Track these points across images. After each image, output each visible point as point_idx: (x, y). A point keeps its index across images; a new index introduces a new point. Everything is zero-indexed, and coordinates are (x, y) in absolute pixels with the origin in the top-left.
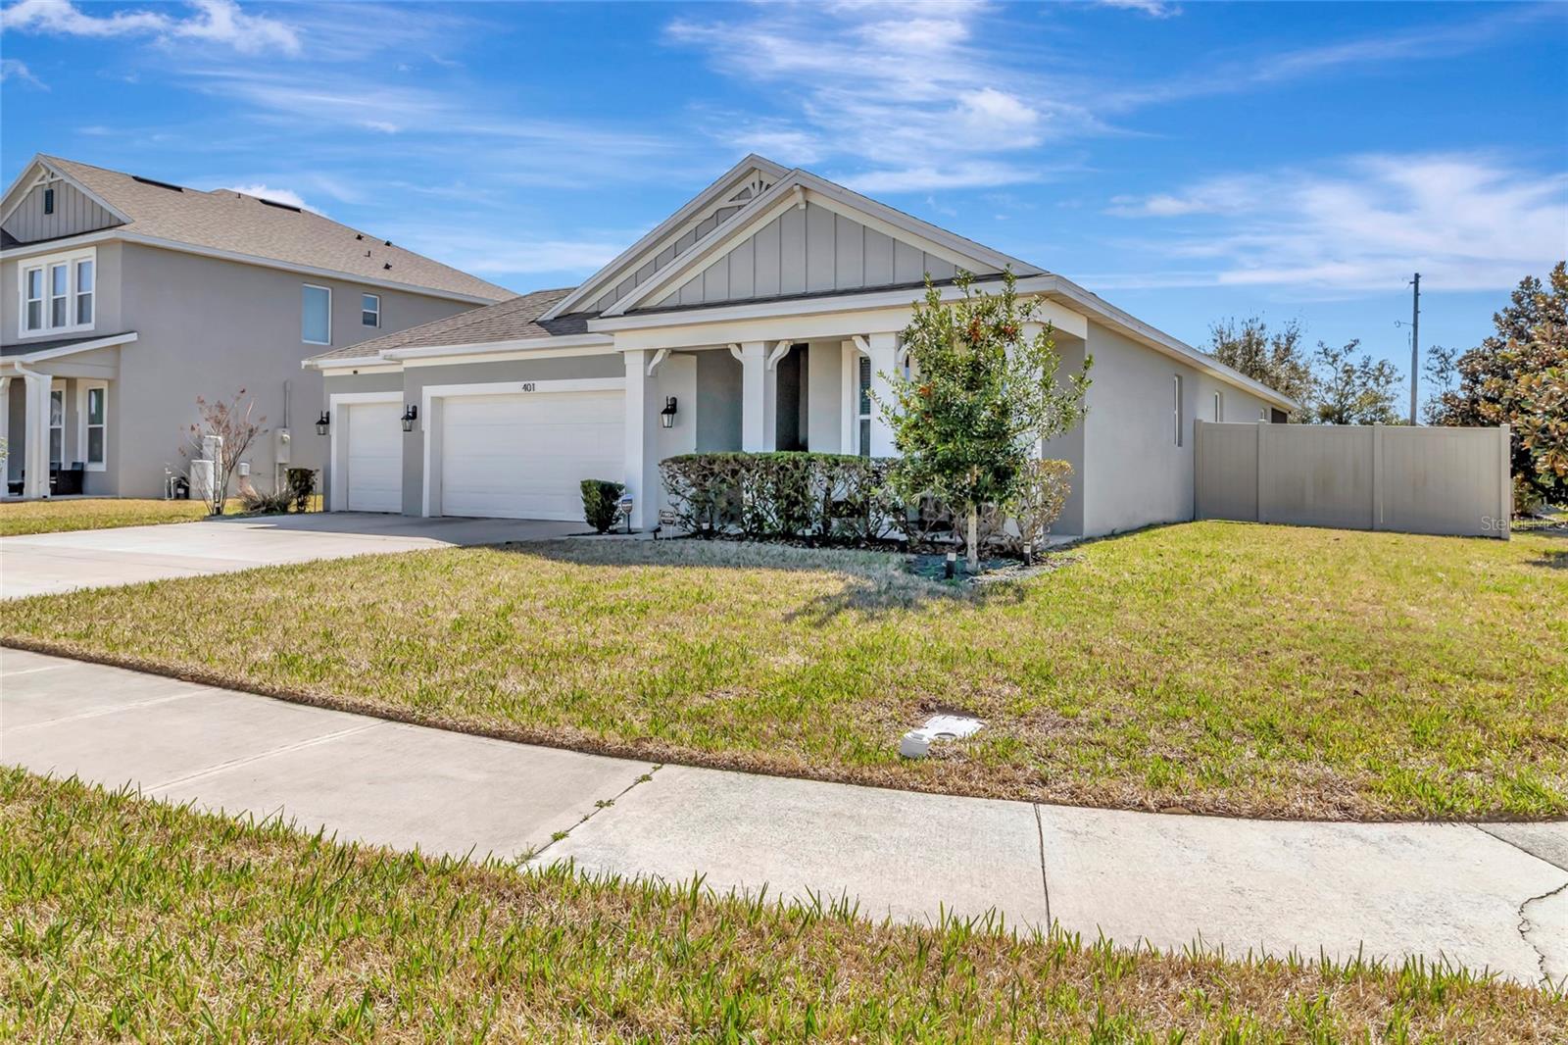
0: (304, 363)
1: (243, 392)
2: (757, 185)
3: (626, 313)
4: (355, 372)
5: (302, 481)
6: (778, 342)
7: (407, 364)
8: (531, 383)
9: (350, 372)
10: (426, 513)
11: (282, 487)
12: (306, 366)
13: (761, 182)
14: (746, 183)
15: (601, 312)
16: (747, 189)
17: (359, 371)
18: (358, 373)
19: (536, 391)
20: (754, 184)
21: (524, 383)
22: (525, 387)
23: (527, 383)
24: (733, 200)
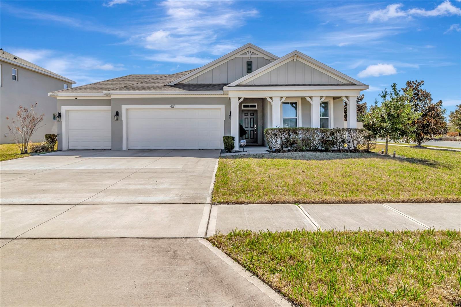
0: (49, 94)
1: (36, 104)
2: (249, 52)
3: (236, 86)
4: (76, 98)
5: (52, 138)
6: (283, 97)
7: (112, 97)
8: (174, 105)
9: (74, 98)
10: (124, 148)
11: (44, 142)
12: (51, 95)
13: (251, 51)
14: (246, 51)
15: (228, 84)
16: (246, 52)
17: (78, 98)
18: (77, 99)
19: (176, 108)
20: (248, 51)
21: (171, 105)
22: (171, 107)
23: (172, 105)
24: (241, 55)
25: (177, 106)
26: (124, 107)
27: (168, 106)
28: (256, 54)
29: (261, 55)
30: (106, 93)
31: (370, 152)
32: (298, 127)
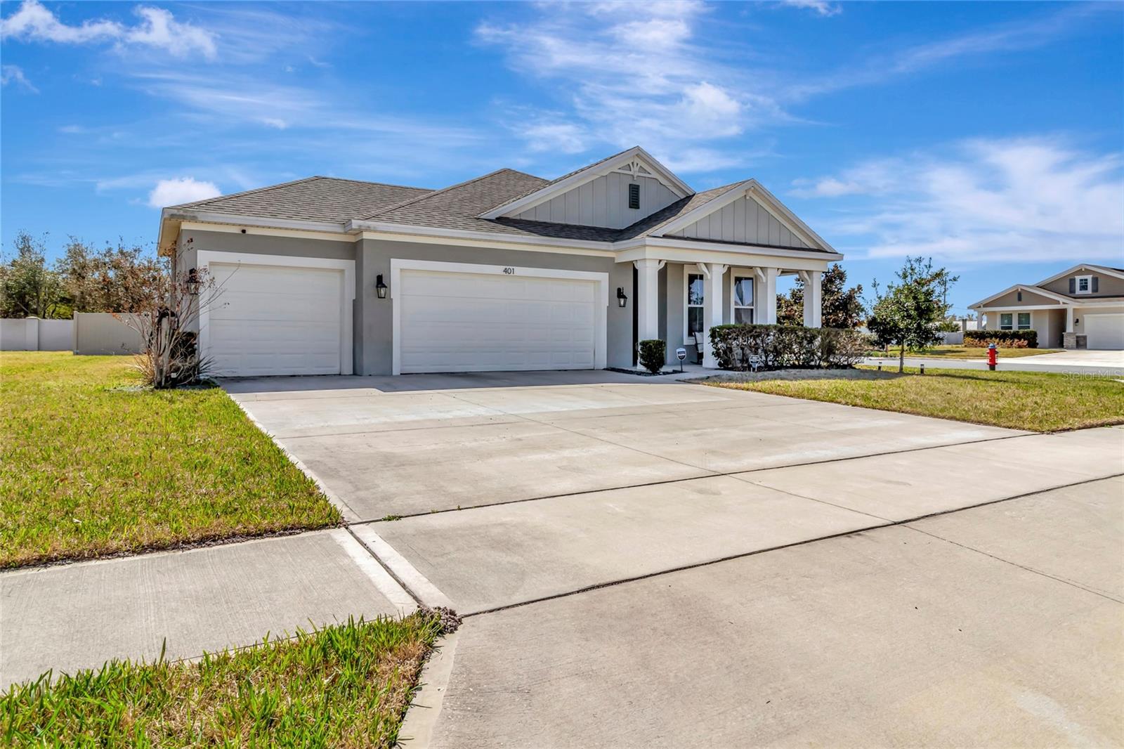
2: (635, 165)
4: (244, 232)
8: (512, 268)
9: (238, 230)
10: (397, 369)
13: (638, 164)
14: (630, 162)
16: (629, 165)
17: (250, 231)
18: (247, 233)
19: (515, 274)
20: (633, 163)
21: (505, 267)
22: (506, 271)
23: (508, 267)
24: (620, 169)
25: (519, 271)
26: (397, 265)
27: (499, 269)
28: (645, 171)
29: (654, 175)
30: (360, 226)
31: (855, 368)
32: (754, 323)
